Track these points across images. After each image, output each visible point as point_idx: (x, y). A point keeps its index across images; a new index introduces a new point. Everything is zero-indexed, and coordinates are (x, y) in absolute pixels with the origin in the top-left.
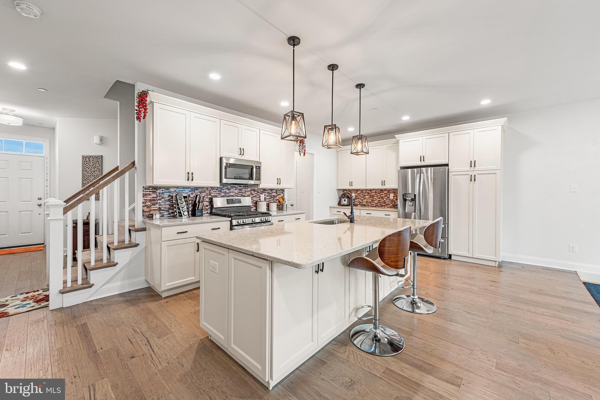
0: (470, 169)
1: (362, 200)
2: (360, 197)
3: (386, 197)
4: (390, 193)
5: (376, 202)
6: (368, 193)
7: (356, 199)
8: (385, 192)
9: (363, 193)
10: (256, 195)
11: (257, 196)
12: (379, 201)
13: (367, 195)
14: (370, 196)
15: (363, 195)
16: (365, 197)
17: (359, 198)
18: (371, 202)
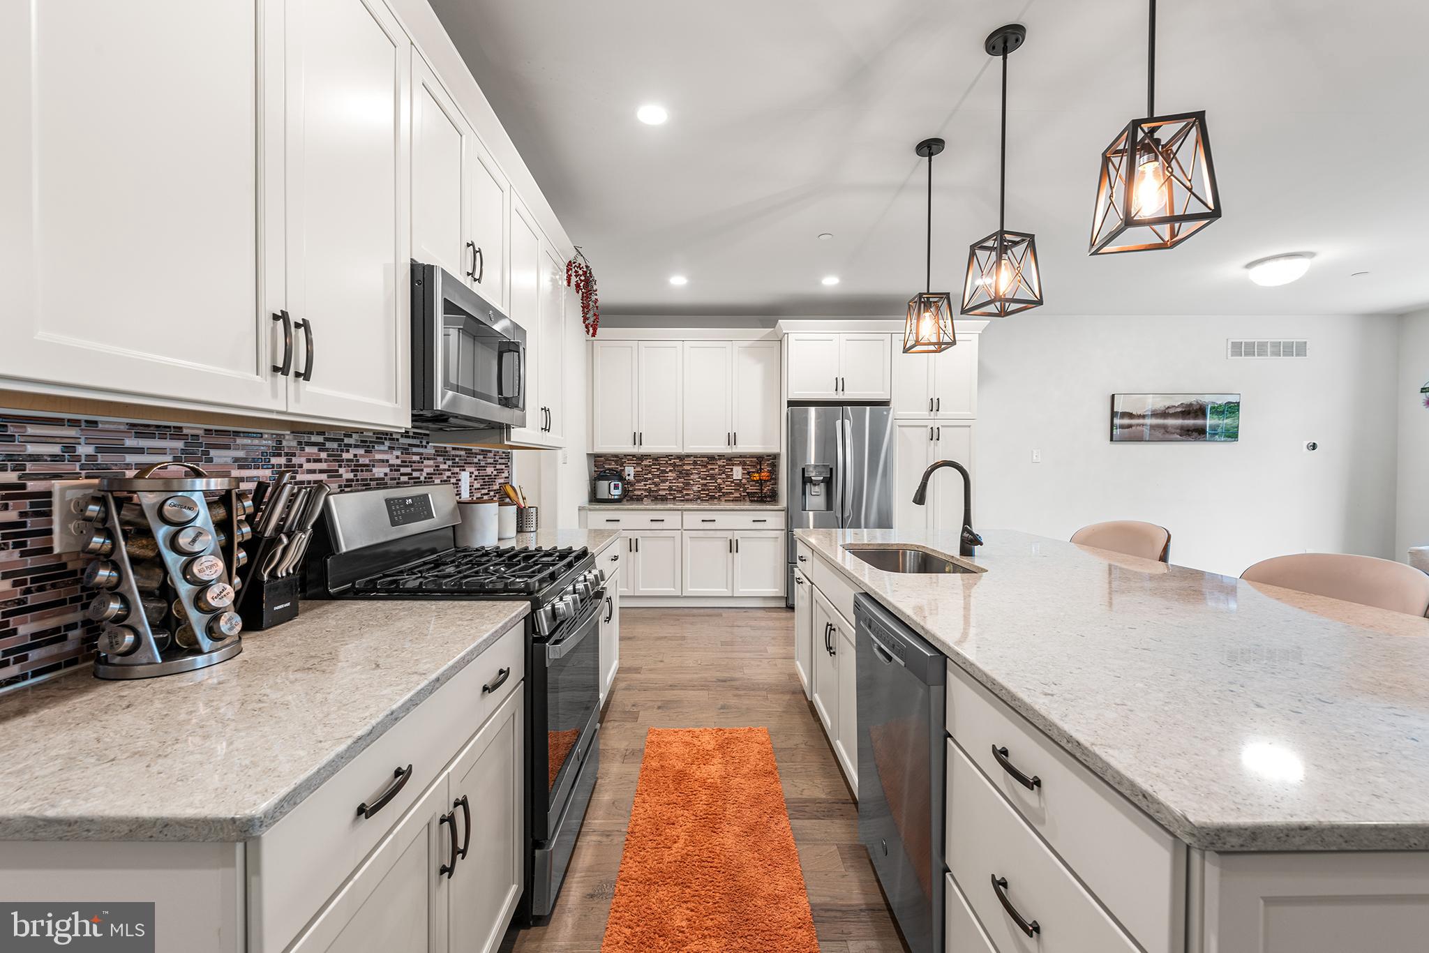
0: (930, 415)
1: (656, 485)
2: (650, 476)
3: (724, 476)
4: (733, 465)
5: (695, 488)
6: (674, 465)
7: (639, 481)
8: (720, 463)
9: (659, 464)
12: (705, 485)
13: (670, 471)
14: (681, 473)
15: (658, 469)
16: (666, 475)
17: (646, 480)
18: (683, 489)
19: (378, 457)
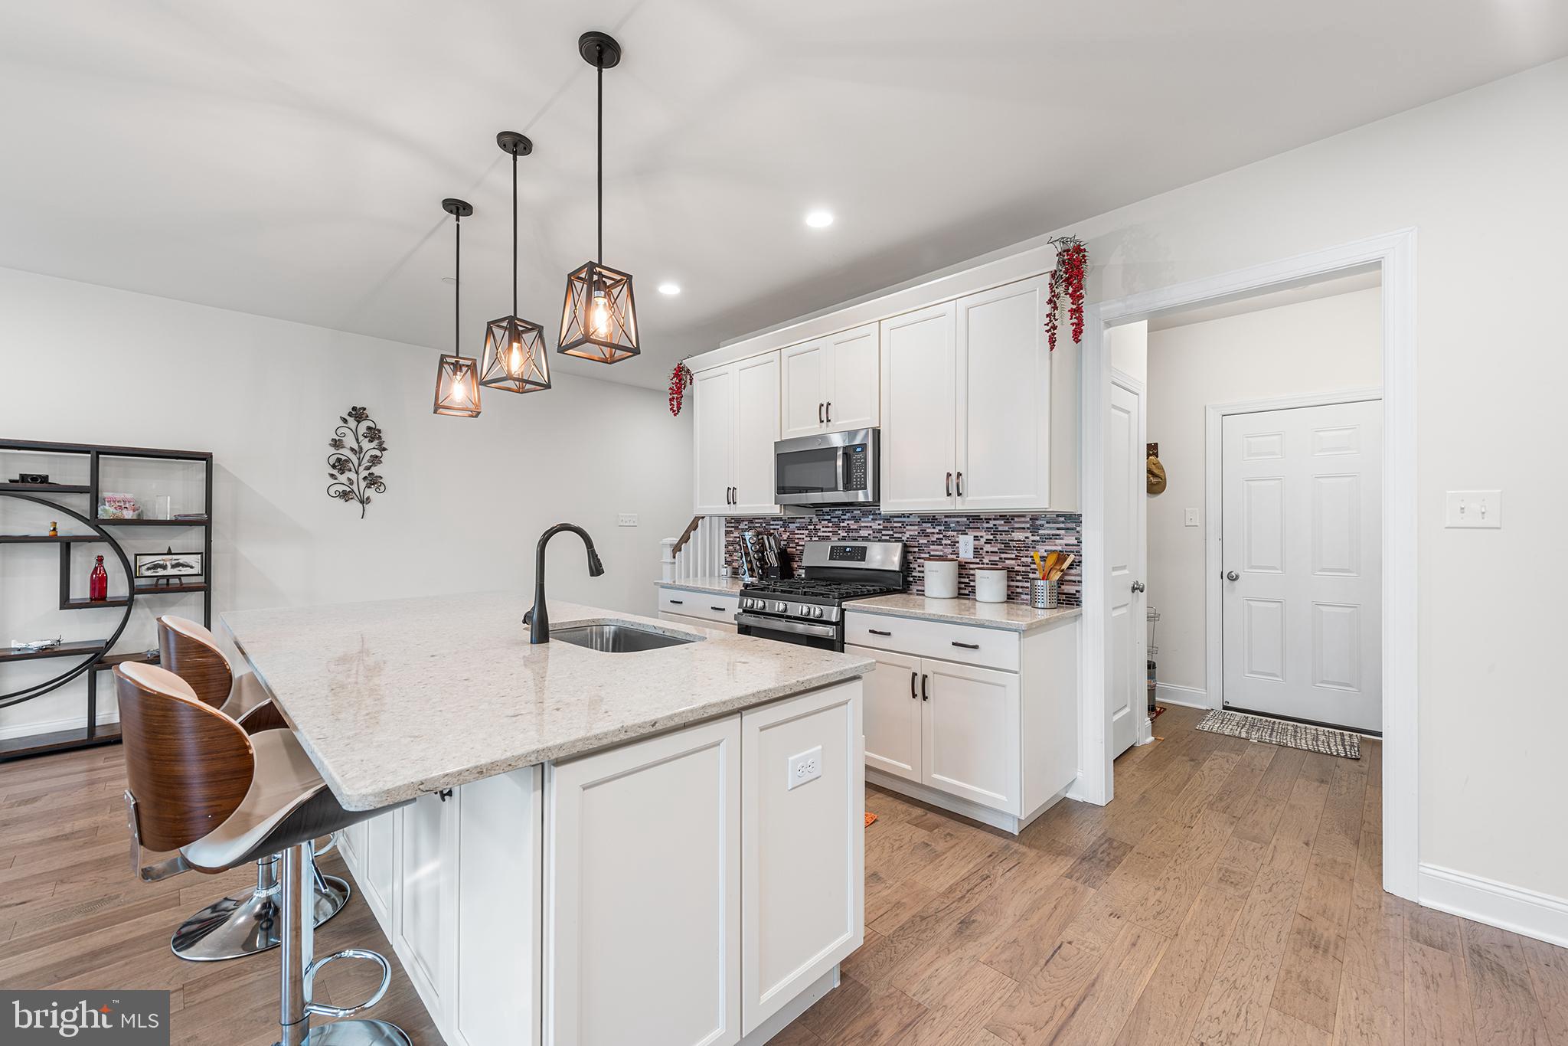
10: (941, 536)
11: (944, 542)
19: (863, 524)
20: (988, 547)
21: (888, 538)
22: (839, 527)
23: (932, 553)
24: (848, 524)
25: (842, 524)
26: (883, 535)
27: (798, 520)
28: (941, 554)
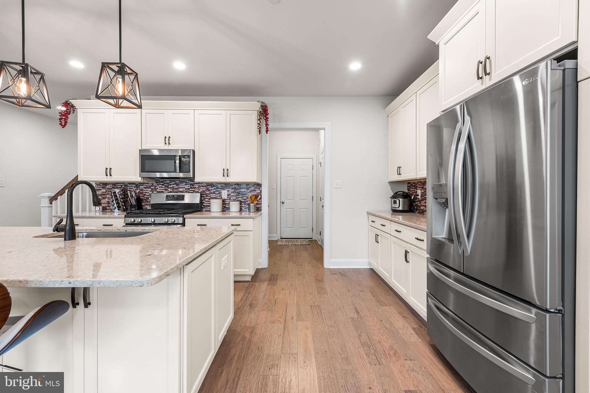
10: (215, 191)
11: (216, 193)
19: (180, 186)
20: (232, 194)
21: (192, 191)
22: (168, 188)
23: (211, 197)
24: (173, 186)
25: (170, 186)
26: (190, 190)
27: (145, 184)
28: (215, 197)
